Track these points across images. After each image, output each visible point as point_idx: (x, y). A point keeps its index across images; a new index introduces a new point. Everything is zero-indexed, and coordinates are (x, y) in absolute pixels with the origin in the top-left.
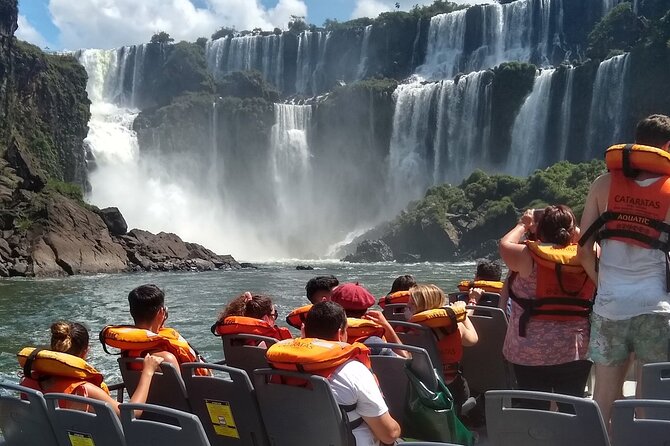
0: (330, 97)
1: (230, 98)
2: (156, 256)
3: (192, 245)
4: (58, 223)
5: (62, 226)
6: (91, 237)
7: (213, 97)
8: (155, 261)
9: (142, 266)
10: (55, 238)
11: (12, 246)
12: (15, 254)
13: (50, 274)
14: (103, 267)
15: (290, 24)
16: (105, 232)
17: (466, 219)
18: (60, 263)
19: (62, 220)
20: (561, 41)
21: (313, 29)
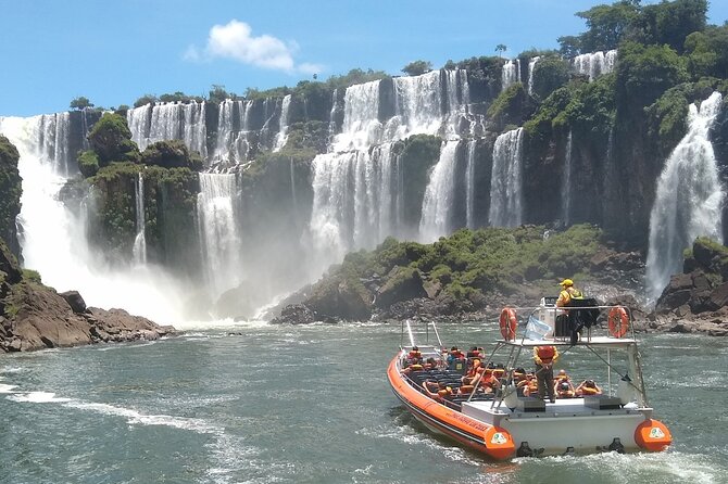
0: (253, 166)
1: (155, 168)
2: (112, 330)
3: (137, 318)
4: (39, 309)
5: (42, 310)
6: (62, 317)
7: (138, 167)
8: (111, 333)
9: (102, 339)
10: (38, 320)
11: (6, 328)
12: (11, 335)
13: (38, 348)
14: (74, 341)
15: (211, 94)
16: (71, 312)
17: (378, 283)
18: (44, 339)
19: (41, 306)
20: (467, 111)
21: (234, 98)
